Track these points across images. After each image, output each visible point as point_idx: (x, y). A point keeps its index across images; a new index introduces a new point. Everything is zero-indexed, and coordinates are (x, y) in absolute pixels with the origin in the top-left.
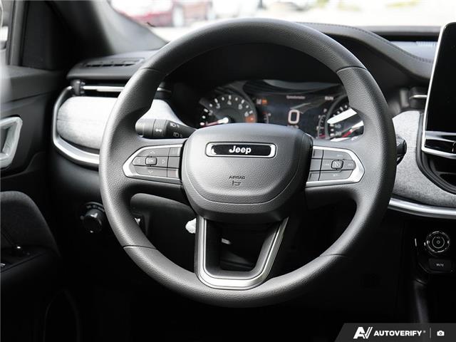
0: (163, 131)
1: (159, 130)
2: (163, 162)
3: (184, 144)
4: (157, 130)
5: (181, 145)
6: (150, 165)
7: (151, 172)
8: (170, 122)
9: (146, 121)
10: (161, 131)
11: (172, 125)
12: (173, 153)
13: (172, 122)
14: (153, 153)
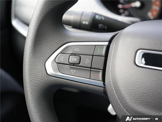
0: (89, 24)
1: (86, 23)
2: (86, 61)
3: (110, 41)
4: (84, 23)
5: (107, 43)
6: (74, 64)
7: (73, 71)
8: (96, 14)
9: (74, 13)
10: (87, 23)
11: (97, 17)
12: (98, 52)
13: (98, 15)
14: (77, 50)
